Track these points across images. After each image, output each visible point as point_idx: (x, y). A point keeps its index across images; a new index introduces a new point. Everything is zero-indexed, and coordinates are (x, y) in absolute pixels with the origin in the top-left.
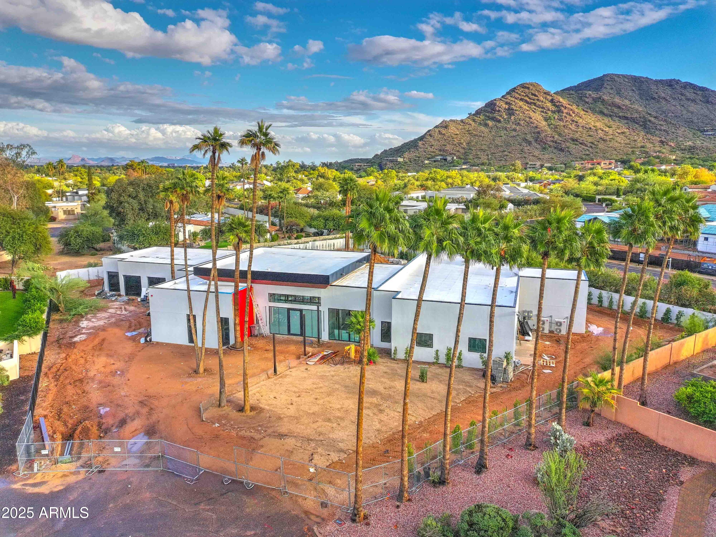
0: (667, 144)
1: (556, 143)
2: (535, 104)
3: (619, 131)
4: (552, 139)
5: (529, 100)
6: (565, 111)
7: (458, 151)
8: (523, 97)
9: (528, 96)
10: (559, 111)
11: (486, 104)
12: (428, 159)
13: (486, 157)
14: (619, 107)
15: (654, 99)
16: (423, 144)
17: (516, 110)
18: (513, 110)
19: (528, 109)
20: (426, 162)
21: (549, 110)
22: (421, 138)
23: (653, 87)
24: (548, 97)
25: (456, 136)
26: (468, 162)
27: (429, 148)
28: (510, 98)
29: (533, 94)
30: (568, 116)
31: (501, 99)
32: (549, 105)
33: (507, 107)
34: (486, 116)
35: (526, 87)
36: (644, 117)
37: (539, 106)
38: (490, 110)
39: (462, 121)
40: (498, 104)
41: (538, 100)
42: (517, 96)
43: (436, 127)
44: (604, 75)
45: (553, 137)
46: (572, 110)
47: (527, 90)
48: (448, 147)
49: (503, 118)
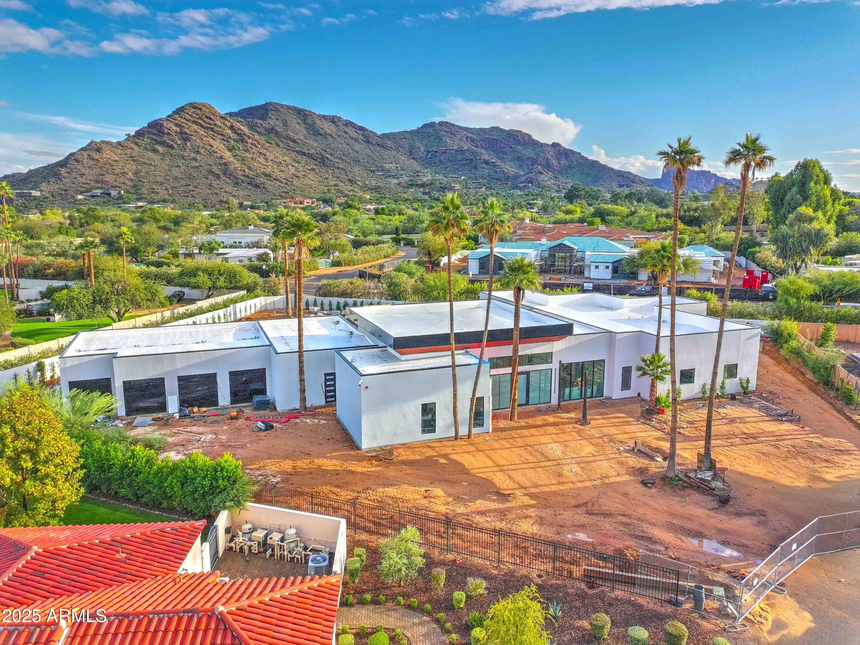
0: (356, 183)
1: (248, 177)
2: (212, 130)
3: (309, 168)
4: (243, 173)
5: (204, 124)
6: (250, 141)
7: (124, 183)
8: (195, 120)
9: (202, 119)
10: (243, 141)
11: (149, 124)
12: (81, 193)
13: (166, 192)
14: (294, 141)
15: (321, 135)
16: (69, 173)
17: (191, 135)
18: (187, 134)
19: (206, 135)
20: (80, 197)
21: (230, 138)
22: (62, 164)
23: (318, 122)
24: (226, 122)
25: (115, 163)
26: (143, 198)
27: (79, 178)
28: (179, 119)
29: (207, 117)
30: (254, 147)
31: (168, 120)
32: (229, 132)
33: (178, 130)
34: (152, 139)
35: (196, 108)
36: (321, 153)
37: (217, 133)
38: (155, 132)
39: (119, 143)
40: (165, 125)
41: (215, 125)
42: (188, 117)
43: (83, 149)
44: (267, 103)
45: (244, 171)
46: (256, 140)
47: (198, 112)
48: (107, 178)
49: (176, 143)
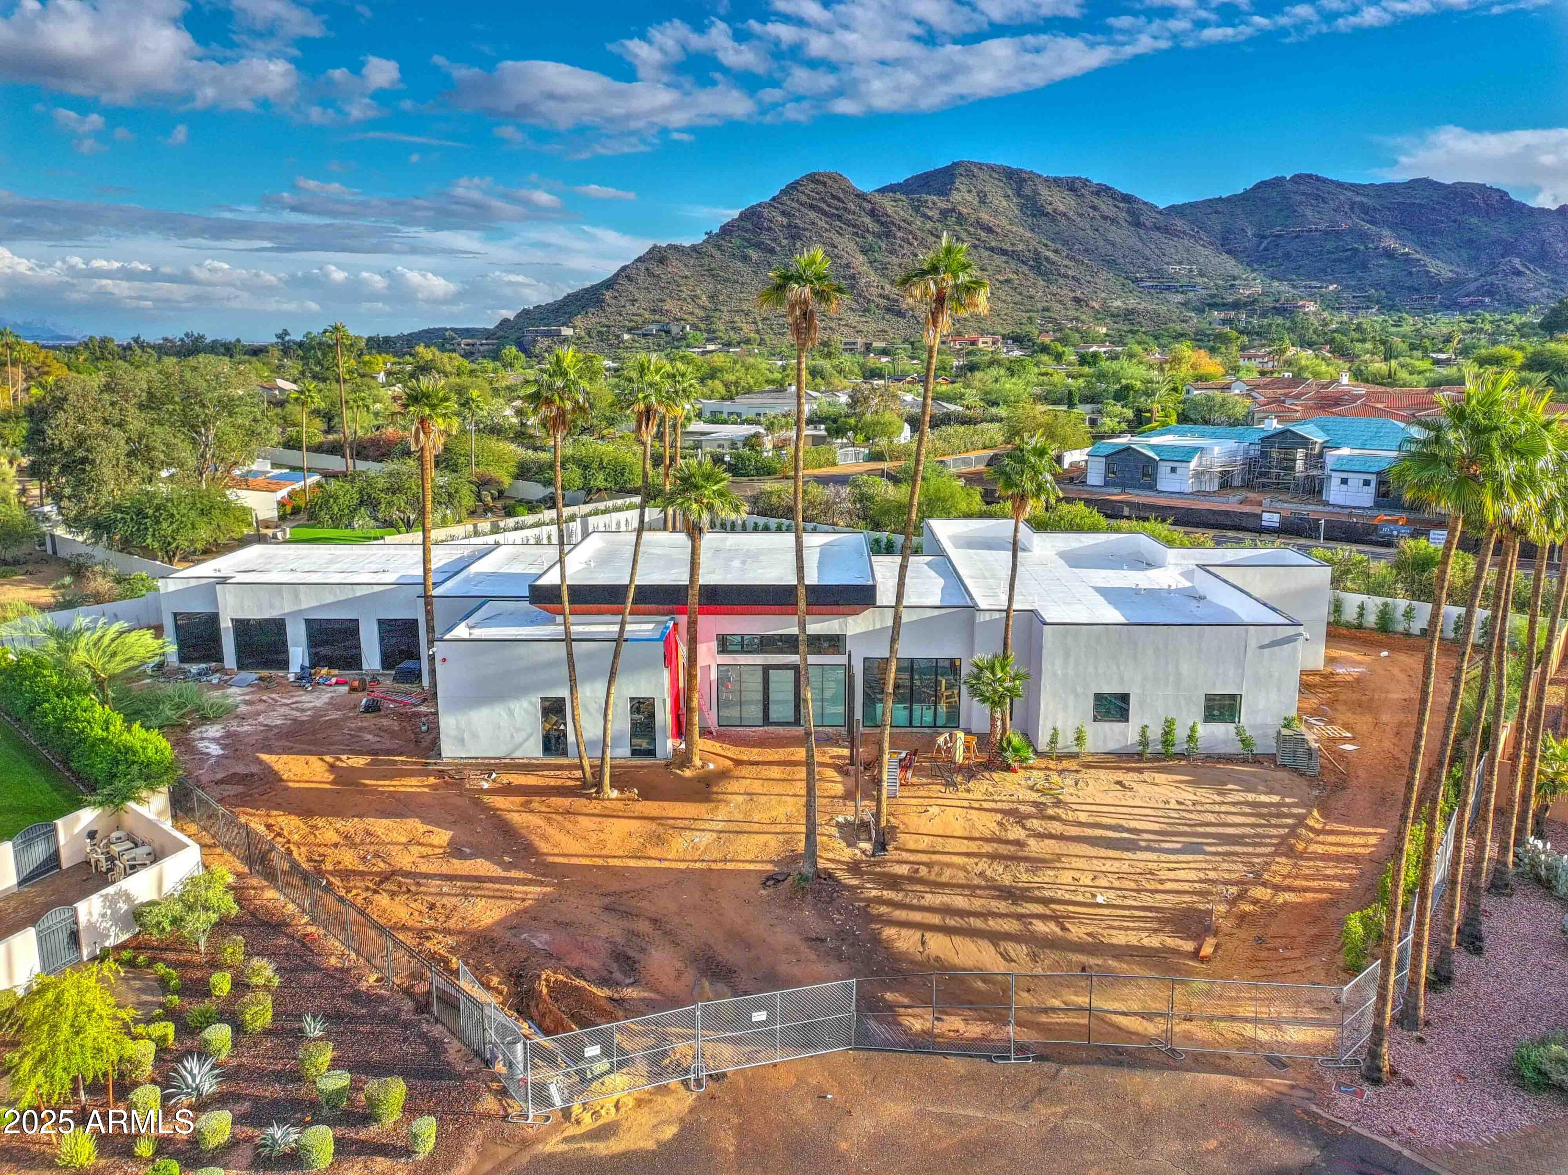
0: (1087, 305)
1: (888, 299)
2: (839, 218)
3: (1001, 278)
4: (880, 291)
5: (827, 209)
6: (900, 234)
7: (692, 313)
8: (814, 202)
9: (825, 202)
10: (888, 234)
11: (741, 214)
12: (630, 330)
13: (753, 327)
14: (989, 230)
15: (1047, 214)
16: (615, 297)
17: (804, 230)
18: (798, 227)
19: (828, 227)
20: (626, 337)
21: (868, 231)
22: (609, 284)
23: (1044, 192)
24: (865, 204)
25: (682, 282)
26: (716, 338)
27: (629, 307)
28: (788, 203)
29: (834, 197)
30: (906, 246)
31: (771, 205)
32: (867, 220)
33: (785, 221)
34: (744, 239)
35: (818, 182)
36: (1036, 250)
37: (848, 223)
38: (750, 226)
39: (694, 248)
40: (765, 215)
41: (845, 209)
42: (803, 198)
43: (640, 260)
44: (954, 163)
45: (882, 288)
46: (911, 232)
47: (821, 188)
48: (669, 305)
49: (779, 244)
